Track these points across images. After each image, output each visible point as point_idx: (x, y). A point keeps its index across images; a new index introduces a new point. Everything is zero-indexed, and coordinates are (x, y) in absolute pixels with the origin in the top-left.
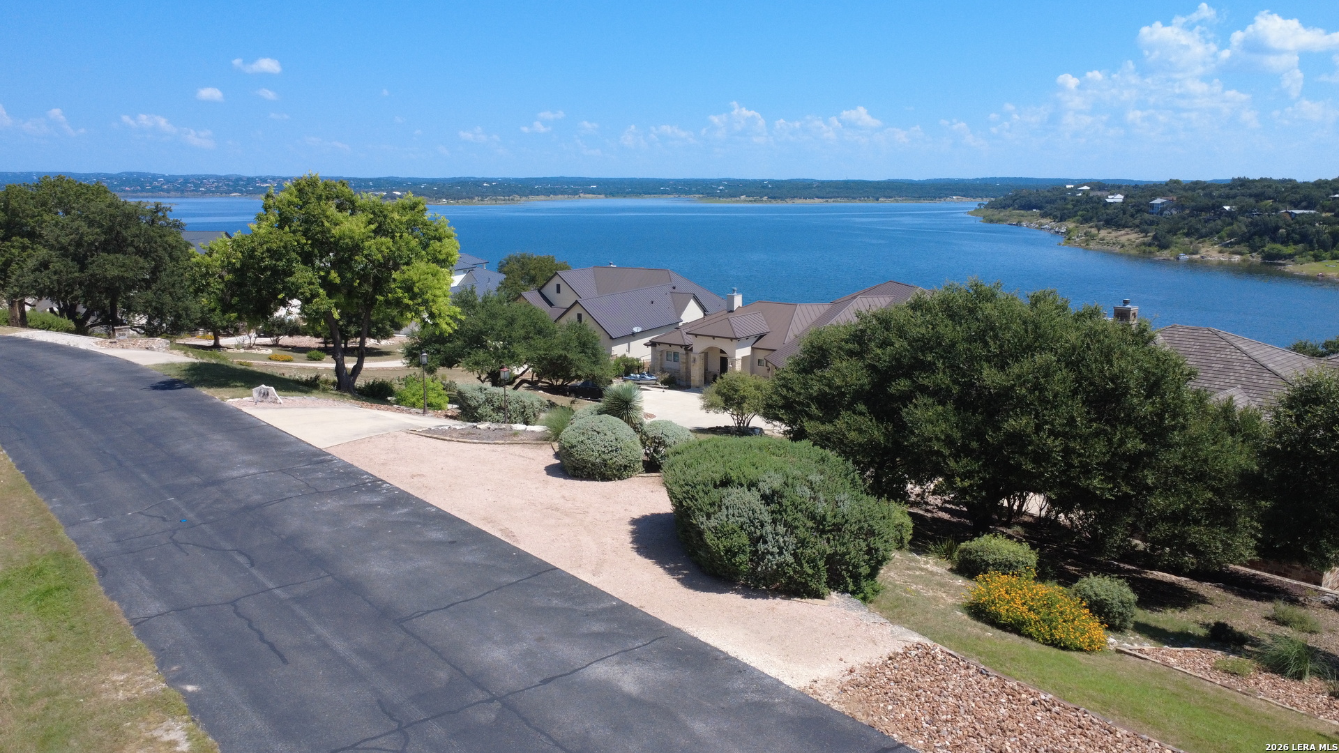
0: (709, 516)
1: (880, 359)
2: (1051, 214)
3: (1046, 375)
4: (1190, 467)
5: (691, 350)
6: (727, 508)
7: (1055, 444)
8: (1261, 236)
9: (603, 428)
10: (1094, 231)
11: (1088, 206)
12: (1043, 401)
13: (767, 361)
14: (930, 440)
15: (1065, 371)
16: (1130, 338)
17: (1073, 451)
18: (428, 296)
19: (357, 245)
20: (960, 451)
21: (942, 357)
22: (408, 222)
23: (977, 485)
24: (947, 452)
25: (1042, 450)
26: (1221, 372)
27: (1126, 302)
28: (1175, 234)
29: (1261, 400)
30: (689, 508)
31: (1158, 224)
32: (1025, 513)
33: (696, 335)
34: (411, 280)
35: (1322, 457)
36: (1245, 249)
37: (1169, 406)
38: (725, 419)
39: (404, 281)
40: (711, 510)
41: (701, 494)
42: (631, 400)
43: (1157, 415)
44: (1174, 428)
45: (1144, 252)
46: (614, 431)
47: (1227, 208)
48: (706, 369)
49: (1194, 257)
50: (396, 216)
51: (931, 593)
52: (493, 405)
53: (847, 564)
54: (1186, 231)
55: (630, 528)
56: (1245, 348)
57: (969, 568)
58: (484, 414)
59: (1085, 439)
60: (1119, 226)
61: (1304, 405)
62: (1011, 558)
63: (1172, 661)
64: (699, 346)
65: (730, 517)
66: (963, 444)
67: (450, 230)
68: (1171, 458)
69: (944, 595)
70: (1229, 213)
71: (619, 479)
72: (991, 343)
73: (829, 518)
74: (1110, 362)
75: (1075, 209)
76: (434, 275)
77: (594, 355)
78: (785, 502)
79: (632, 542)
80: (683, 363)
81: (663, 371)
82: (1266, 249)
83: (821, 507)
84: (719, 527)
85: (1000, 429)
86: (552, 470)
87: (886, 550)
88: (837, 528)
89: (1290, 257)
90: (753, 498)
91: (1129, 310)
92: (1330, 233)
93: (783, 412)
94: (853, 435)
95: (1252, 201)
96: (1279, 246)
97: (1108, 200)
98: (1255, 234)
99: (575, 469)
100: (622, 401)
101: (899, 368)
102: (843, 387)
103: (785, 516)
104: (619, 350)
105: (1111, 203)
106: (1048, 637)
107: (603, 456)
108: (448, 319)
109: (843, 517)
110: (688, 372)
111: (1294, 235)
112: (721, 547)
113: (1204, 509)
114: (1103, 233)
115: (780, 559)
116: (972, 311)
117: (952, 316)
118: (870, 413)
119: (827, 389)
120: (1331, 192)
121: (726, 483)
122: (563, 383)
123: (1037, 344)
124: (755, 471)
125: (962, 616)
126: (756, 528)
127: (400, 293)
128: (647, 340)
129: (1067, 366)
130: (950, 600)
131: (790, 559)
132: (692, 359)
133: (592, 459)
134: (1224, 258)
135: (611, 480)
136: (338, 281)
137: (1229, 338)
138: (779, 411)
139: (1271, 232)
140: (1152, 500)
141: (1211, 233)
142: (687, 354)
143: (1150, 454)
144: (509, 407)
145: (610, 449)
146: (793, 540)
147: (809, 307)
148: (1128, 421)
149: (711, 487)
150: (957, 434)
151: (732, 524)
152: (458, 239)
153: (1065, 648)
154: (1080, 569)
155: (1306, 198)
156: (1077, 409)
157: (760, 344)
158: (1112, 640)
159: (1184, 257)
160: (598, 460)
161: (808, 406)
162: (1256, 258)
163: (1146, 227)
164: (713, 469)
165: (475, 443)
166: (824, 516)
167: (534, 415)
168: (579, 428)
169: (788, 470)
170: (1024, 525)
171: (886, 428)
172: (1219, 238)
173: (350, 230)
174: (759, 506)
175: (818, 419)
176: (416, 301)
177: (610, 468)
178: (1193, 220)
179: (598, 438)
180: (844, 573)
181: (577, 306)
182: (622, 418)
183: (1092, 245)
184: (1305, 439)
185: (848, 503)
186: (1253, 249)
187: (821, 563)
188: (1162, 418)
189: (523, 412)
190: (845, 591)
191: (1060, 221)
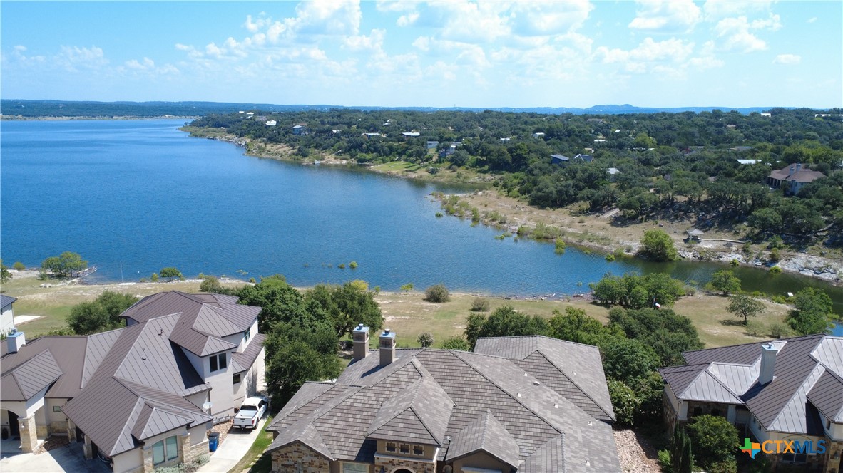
2: (234, 132)
8: (355, 148)
10: (263, 145)
11: (256, 128)
26: (472, 396)
28: (310, 148)
31: (299, 141)
36: (348, 157)
45: (295, 159)
47: (335, 131)
49: (322, 162)
54: (315, 145)
60: (277, 142)
70: (336, 135)
75: (248, 129)
82: (358, 156)
89: (370, 160)
92: (388, 147)
95: (346, 127)
96: (364, 154)
97: (268, 124)
98: (351, 147)
105: (269, 126)
111: (370, 148)
114: (269, 147)
120: (384, 122)
134: (338, 162)
137: (465, 360)
139: (359, 146)
141: (329, 147)
155: (372, 125)
157: (53, 392)
159: (317, 162)
162: (354, 162)
163: (293, 143)
172: (334, 150)
178: (318, 139)
183: (264, 155)
186: (352, 157)
191: (241, 137)
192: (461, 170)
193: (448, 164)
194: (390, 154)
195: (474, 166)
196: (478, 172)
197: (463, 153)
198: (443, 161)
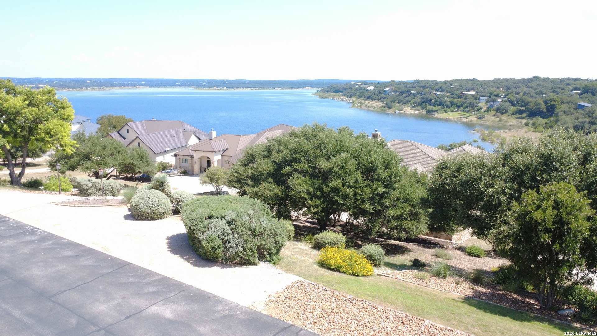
0: (203, 233)
1: (277, 158)
2: (346, 95)
3: (346, 162)
4: (402, 197)
5: (194, 157)
6: (211, 228)
7: (351, 191)
8: (425, 103)
9: (151, 195)
10: (363, 101)
11: (360, 91)
12: (345, 173)
13: (228, 161)
14: (300, 192)
15: (353, 160)
16: (378, 146)
17: (358, 193)
18: (59, 136)
19: (18, 112)
20: (313, 196)
21: (303, 156)
22: (46, 100)
23: (320, 211)
24: (307, 197)
25: (346, 193)
26: (413, 158)
27: (376, 131)
28: (394, 103)
29: (428, 169)
30: (194, 230)
31: (387, 99)
32: (341, 221)
33: (196, 151)
34: (49, 128)
35: (449, 190)
36: (420, 108)
37: (393, 173)
38: (211, 188)
39: (45, 129)
40: (204, 230)
41: (199, 223)
42: (165, 182)
43: (389, 176)
44: (396, 181)
45: (383, 110)
46: (157, 197)
47: (413, 92)
48: (201, 166)
49: (401, 112)
50: (39, 97)
51: (303, 258)
52: (96, 188)
53: (266, 249)
54: (398, 101)
55: (167, 241)
56: (421, 148)
57: (318, 246)
58: (92, 193)
59: (362, 188)
60: (373, 99)
61: (442, 170)
62: (335, 240)
63: (399, 276)
64: (197, 156)
65: (213, 232)
66: (314, 194)
67: (69, 104)
68: (395, 194)
69: (308, 258)
70: (413, 94)
71: (161, 219)
72: (323, 149)
73: (257, 229)
74: (370, 156)
75: (355, 93)
76: (62, 126)
77: (147, 162)
78: (237, 224)
79: (168, 248)
80: (190, 164)
81: (181, 168)
82: (427, 108)
83: (254, 225)
84: (208, 237)
85: (328, 186)
86: (127, 217)
87: (283, 241)
88: (261, 234)
89: (436, 111)
90: (223, 223)
91: (377, 134)
92: (450, 102)
93: (236, 183)
94: (267, 192)
95: (421, 89)
96: (432, 107)
97: (368, 89)
98: (423, 102)
99: (139, 216)
100: (160, 182)
101: (286, 162)
102: (262, 171)
103: (238, 230)
104: (159, 159)
105: (369, 90)
106: (351, 272)
107: (152, 209)
108: (70, 147)
109: (264, 228)
110: (193, 168)
111: (437, 102)
112: (209, 246)
113: (408, 214)
114: (367, 102)
115: (236, 250)
116: (315, 136)
117: (307, 139)
118: (274, 182)
119: (255, 173)
120: (450, 85)
121: (210, 217)
122: (132, 176)
123: (342, 149)
124: (223, 211)
125: (317, 267)
126: (225, 236)
127: (43, 135)
128: (173, 154)
129: (354, 158)
130: (311, 260)
131: (241, 249)
132: (194, 162)
133: (147, 211)
134: (412, 112)
135: (156, 220)
136: (8, 130)
137: (415, 144)
138: (234, 183)
139: (429, 101)
140: (389, 212)
141: (407, 102)
142: (192, 159)
143: (387, 193)
144: (105, 188)
145: (155, 205)
146: (241, 240)
147: (246, 136)
148: (378, 180)
149: (204, 219)
150: (311, 189)
151: (214, 235)
152: (74, 108)
153: (358, 276)
154: (363, 242)
155: (441, 88)
156: (359, 176)
157: (225, 154)
158: (376, 271)
159: (398, 112)
160: (150, 211)
161: (247, 180)
162: (424, 112)
163: (382, 99)
164: (204, 211)
165: (87, 207)
166: (255, 229)
167: (118, 192)
168: (139, 196)
169: (238, 209)
170: (341, 226)
171: (281, 188)
172: (410, 104)
173: (14, 104)
174: (226, 226)
175: (252, 186)
176: (52, 139)
177: (156, 214)
178: (400, 97)
179: (149, 201)
180: (265, 253)
181: (138, 139)
182: (161, 190)
183: (363, 107)
184: (443, 184)
185: (265, 222)
186: (423, 108)
187: (255, 250)
188: (391, 178)
189: (112, 191)
190: (266, 261)
191: (350, 97)
192: (504, 117)
193: (493, 113)
194: (451, 106)
195: (514, 114)
196: (517, 118)
197: (507, 104)
198: (491, 111)
